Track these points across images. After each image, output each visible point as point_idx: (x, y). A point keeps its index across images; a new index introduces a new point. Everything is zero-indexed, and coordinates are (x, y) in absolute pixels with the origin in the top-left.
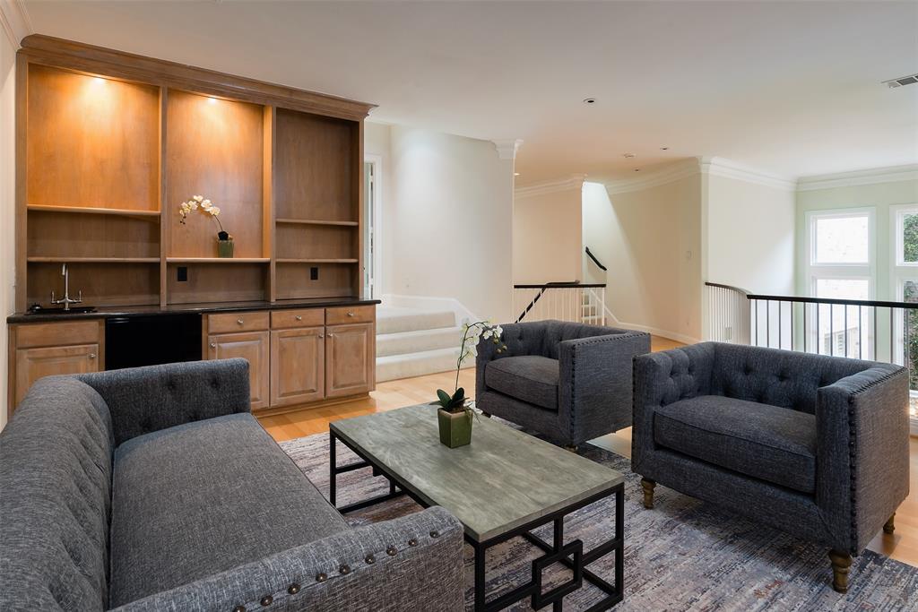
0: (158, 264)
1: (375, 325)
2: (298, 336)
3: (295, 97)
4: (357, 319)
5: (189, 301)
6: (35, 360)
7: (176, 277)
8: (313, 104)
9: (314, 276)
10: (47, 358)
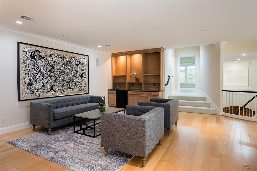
0: (126, 83)
1: (158, 96)
2: (142, 97)
3: (145, 51)
4: (154, 95)
5: (133, 89)
6: (110, 95)
7: (131, 85)
8: (149, 51)
9: (154, 85)
10: (111, 95)
